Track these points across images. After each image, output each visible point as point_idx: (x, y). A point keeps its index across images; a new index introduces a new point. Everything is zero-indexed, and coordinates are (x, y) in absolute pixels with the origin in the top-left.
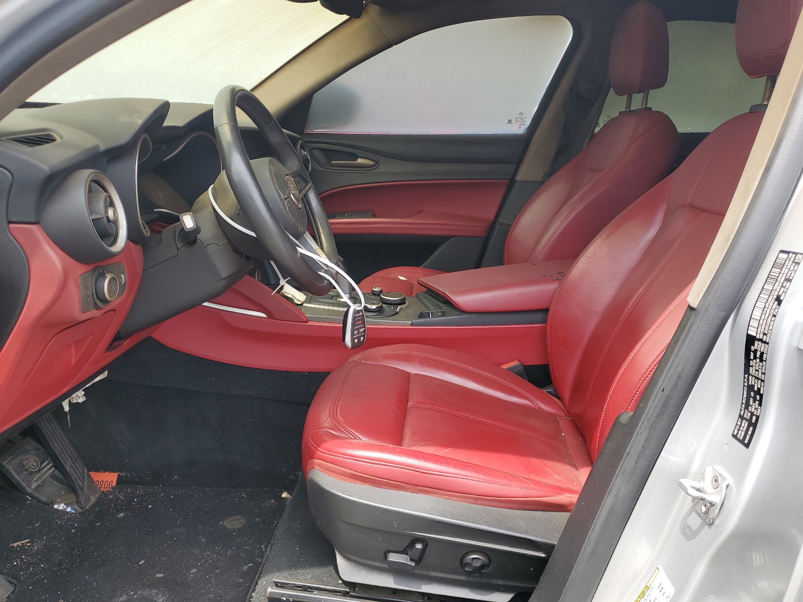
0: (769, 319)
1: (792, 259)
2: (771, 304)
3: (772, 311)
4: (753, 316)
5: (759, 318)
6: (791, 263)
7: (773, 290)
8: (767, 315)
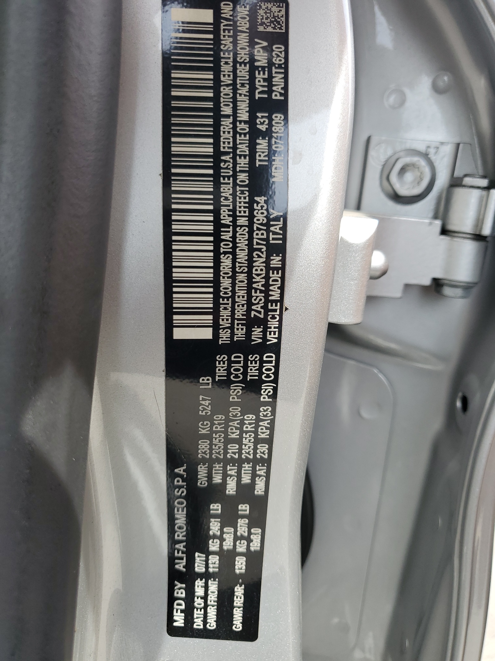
0: (259, 263)
1: (244, 25)
2: (242, 209)
3: (258, 235)
4: (177, 274)
5: (209, 274)
6: (243, 39)
7: (217, 155)
8: (242, 256)
